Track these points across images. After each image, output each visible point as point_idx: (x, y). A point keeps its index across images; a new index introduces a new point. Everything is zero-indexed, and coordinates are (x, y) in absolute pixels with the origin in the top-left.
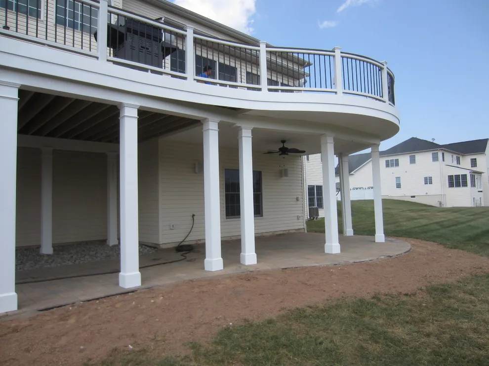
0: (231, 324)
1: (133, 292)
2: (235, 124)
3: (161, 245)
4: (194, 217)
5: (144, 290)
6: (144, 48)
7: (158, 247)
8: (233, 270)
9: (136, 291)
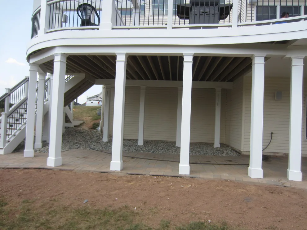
0: (209, 221)
1: (181, 177)
2: (285, 55)
3: (242, 152)
4: (273, 134)
5: (189, 178)
6: (203, 13)
7: (241, 153)
8: (272, 181)
9: (184, 177)
